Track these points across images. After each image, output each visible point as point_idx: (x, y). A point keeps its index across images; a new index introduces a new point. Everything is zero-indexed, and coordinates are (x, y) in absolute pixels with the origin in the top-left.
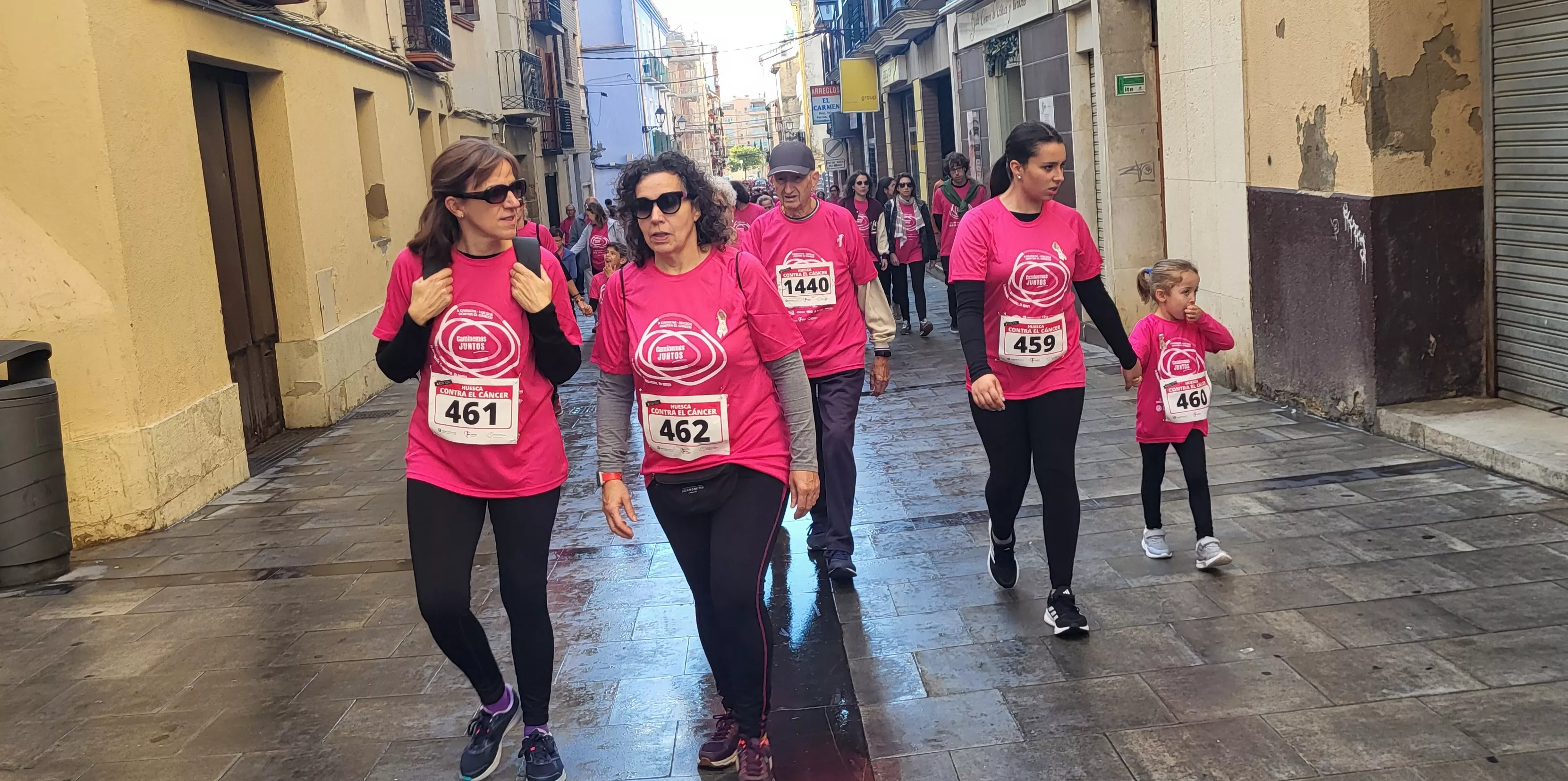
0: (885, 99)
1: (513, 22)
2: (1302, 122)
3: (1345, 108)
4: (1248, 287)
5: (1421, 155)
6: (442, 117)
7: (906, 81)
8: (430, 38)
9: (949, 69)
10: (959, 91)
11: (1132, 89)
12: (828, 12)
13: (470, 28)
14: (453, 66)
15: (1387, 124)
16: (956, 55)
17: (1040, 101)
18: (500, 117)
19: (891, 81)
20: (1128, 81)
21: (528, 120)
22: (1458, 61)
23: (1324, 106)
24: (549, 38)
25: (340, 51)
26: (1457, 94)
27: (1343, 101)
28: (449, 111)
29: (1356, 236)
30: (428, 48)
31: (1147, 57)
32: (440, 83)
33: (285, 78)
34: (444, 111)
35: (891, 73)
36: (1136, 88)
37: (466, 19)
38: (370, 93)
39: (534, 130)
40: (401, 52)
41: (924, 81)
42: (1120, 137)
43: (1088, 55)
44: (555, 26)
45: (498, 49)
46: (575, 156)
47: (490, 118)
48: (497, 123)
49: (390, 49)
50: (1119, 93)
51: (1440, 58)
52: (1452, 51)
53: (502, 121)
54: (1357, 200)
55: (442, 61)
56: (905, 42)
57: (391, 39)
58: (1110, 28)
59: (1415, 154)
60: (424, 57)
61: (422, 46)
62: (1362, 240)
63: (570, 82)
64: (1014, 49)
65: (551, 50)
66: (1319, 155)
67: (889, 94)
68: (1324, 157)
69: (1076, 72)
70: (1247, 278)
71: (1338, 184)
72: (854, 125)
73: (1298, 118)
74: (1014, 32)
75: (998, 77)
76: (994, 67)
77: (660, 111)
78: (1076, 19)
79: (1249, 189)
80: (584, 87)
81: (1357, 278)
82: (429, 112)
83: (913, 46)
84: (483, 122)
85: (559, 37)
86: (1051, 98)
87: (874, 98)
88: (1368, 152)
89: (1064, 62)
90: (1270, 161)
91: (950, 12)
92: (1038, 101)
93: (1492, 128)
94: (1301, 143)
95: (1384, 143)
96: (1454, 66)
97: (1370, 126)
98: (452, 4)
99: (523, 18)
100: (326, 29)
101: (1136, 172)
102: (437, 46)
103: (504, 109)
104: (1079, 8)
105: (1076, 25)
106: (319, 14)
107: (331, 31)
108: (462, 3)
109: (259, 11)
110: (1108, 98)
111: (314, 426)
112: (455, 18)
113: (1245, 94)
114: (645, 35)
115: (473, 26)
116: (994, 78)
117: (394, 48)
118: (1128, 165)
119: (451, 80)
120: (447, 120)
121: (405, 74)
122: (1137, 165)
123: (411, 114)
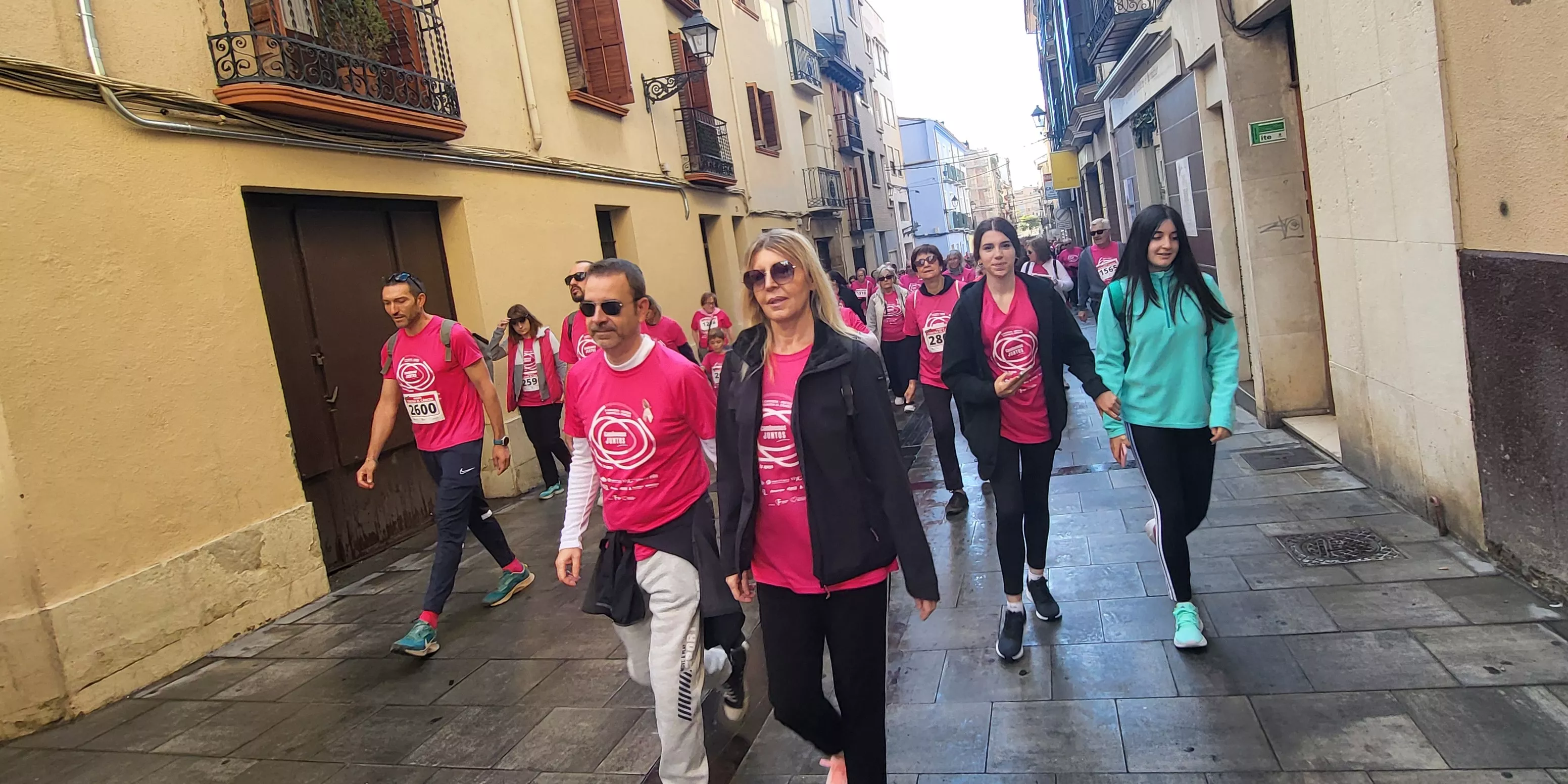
0: (1085, 179)
1: (820, 151)
4: (1466, 398)
6: (736, 220)
7: (1093, 163)
9: (1110, 152)
10: (1118, 165)
11: (1269, 137)
12: (1040, 120)
13: (773, 155)
14: (735, 181)
16: (1113, 133)
17: (1177, 162)
18: (804, 213)
19: (1084, 164)
20: (1265, 129)
21: (835, 213)
25: (567, 176)
28: (747, 212)
31: (1286, 99)
32: (731, 194)
33: (466, 203)
34: (741, 213)
35: (1084, 158)
36: (1275, 135)
37: (772, 149)
38: (627, 207)
39: (840, 220)
40: (675, 175)
41: (1101, 162)
42: (1258, 190)
43: (1217, 109)
44: (861, 151)
45: (805, 168)
46: (882, 234)
47: (793, 215)
48: (801, 218)
49: (659, 172)
50: (1254, 143)
53: (807, 215)
56: (1090, 133)
57: (664, 166)
58: (1240, 72)
60: (704, 177)
61: (704, 169)
63: (876, 185)
64: (1153, 118)
65: (856, 166)
67: (1086, 173)
69: (1207, 128)
70: (1463, 384)
72: (1073, 199)
74: (1151, 103)
75: (1146, 147)
76: (1141, 138)
77: (955, 199)
78: (1205, 75)
79: (1461, 253)
80: (906, 188)
82: (718, 216)
83: (1094, 134)
84: (787, 218)
85: (865, 158)
86: (1186, 158)
87: (1077, 178)
89: (1195, 120)
90: (1504, 209)
91: (1103, 98)
92: (1175, 163)
98: (755, 139)
99: (829, 146)
100: (541, 159)
101: (1280, 228)
102: (711, 168)
103: (809, 207)
104: (1206, 62)
105: (1205, 81)
106: (537, 149)
107: (550, 161)
108: (762, 137)
109: (402, 146)
110: (1241, 150)
111: (506, 496)
112: (758, 149)
113: (1447, 111)
114: (945, 153)
115: (778, 154)
116: (1141, 149)
117: (665, 172)
118: (1269, 221)
119: (750, 192)
120: (744, 218)
121: (679, 190)
122: (1281, 221)
123: (687, 219)
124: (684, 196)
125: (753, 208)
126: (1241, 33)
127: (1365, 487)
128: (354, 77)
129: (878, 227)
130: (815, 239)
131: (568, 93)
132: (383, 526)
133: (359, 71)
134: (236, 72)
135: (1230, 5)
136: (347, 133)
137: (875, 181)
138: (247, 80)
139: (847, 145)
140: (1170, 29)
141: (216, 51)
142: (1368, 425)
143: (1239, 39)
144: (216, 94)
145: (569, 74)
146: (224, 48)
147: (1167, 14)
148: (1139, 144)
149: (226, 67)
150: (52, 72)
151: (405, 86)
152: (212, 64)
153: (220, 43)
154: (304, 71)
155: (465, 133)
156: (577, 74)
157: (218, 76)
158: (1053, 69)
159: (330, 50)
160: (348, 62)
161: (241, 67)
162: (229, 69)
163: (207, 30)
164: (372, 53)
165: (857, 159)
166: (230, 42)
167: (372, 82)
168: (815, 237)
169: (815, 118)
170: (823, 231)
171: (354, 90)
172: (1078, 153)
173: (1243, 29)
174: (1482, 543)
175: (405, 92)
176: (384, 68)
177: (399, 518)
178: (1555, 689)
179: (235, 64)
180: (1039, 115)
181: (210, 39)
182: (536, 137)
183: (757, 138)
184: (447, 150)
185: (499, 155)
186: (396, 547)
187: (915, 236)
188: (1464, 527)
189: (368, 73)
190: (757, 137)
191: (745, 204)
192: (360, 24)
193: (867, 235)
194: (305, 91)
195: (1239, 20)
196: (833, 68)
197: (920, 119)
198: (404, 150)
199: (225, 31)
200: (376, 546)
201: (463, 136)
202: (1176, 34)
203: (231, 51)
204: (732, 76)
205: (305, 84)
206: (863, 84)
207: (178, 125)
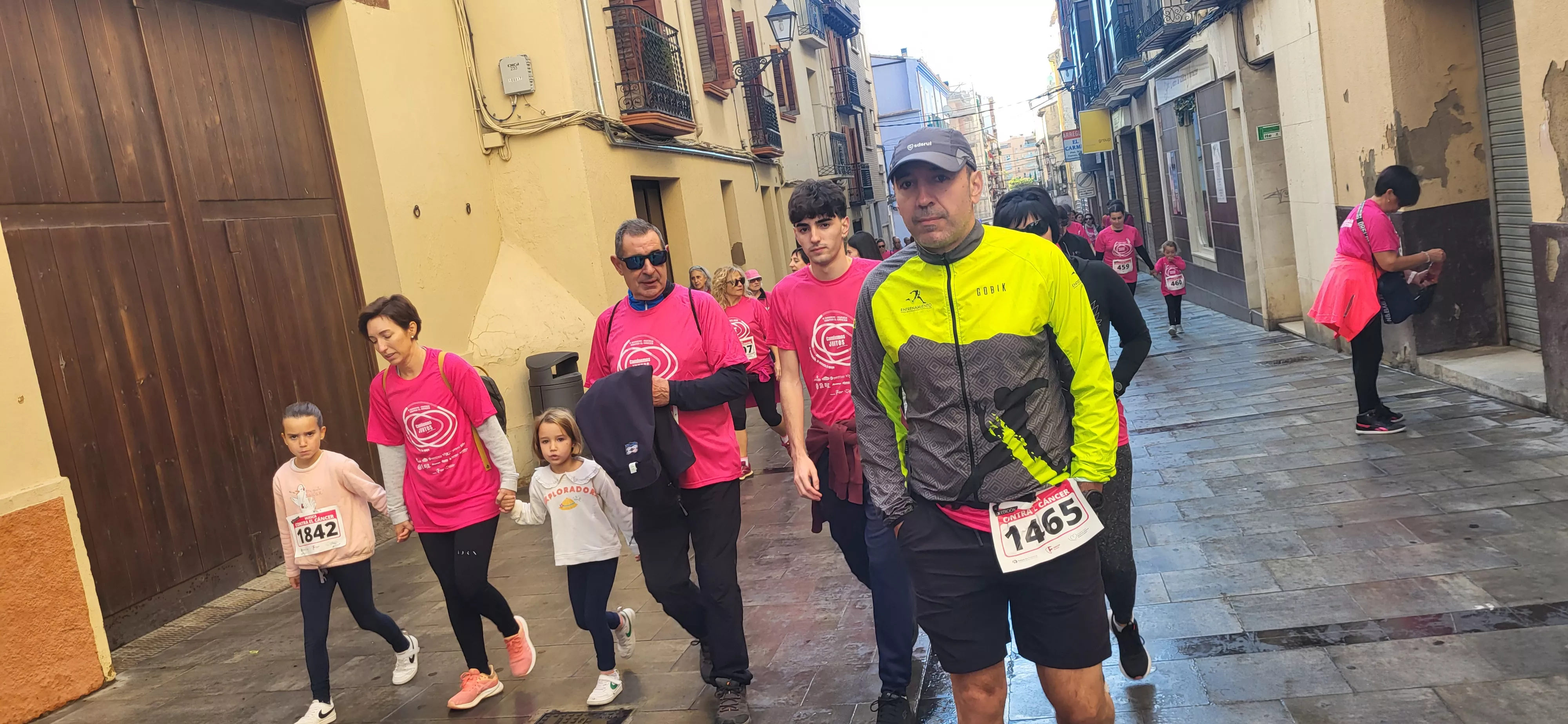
0: (1118, 140)
1: (824, 110)
2: (1363, 160)
3: (1384, 151)
5: (1439, 180)
6: (777, 189)
7: (1130, 126)
8: (766, 136)
9: (1152, 120)
10: (1161, 137)
11: (1270, 136)
12: (1068, 75)
13: (793, 121)
14: (783, 153)
16: (1157, 109)
17: (1212, 145)
19: (1120, 127)
20: (1267, 130)
22: (1463, 113)
23: (1372, 150)
24: (852, 117)
25: (711, 157)
26: (1463, 137)
27: (1383, 147)
28: (782, 184)
30: (766, 144)
32: (774, 165)
33: (681, 181)
34: (778, 185)
35: (1120, 120)
36: (1275, 135)
37: (791, 115)
38: (730, 182)
40: (748, 149)
41: (1140, 127)
42: (1263, 171)
43: (1237, 111)
44: (855, 108)
45: (814, 132)
46: (876, 204)
49: (741, 148)
50: (1260, 140)
51: (1449, 113)
52: (1458, 107)
55: (776, 151)
56: (1128, 96)
57: (742, 142)
58: (1251, 93)
59: (1433, 180)
60: (764, 150)
61: (762, 143)
63: (869, 147)
64: (1193, 106)
65: (853, 126)
67: (1121, 136)
69: (1231, 123)
72: (1099, 161)
73: (1360, 158)
74: (1192, 94)
75: (1187, 126)
76: (1183, 119)
78: (1230, 87)
79: (1337, 208)
80: (882, 147)
82: (768, 187)
83: (1134, 100)
85: (859, 116)
86: (1218, 143)
87: (1109, 140)
89: (1224, 116)
90: (1346, 188)
91: (1150, 77)
92: (1210, 145)
93: (1491, 159)
94: (1364, 174)
96: (1459, 117)
98: (780, 106)
99: (831, 106)
101: (1277, 196)
102: (770, 141)
104: (1230, 80)
105: (1231, 91)
106: (698, 136)
107: (705, 146)
108: (787, 103)
109: (666, 143)
110: (1252, 144)
112: (784, 116)
114: (930, 101)
115: (795, 119)
116: (1184, 127)
117: (744, 147)
118: (1272, 192)
119: (788, 162)
120: (780, 189)
121: (750, 164)
122: (1277, 191)
123: (756, 191)
124: (754, 170)
125: (788, 179)
126: (1251, 68)
131: (703, 85)
134: (633, 105)
135: (1245, 48)
136: (652, 137)
138: (639, 110)
139: (845, 102)
140: (1206, 48)
141: (619, 92)
143: (1248, 69)
144: (622, 120)
145: (702, 69)
146: (625, 91)
147: (1205, 33)
148: (1182, 123)
149: (626, 103)
152: (618, 100)
153: (622, 87)
156: (710, 69)
157: (620, 108)
161: (636, 102)
163: (614, 80)
166: (629, 87)
169: (818, 73)
172: (1112, 115)
179: (632, 100)
180: (1066, 69)
181: (616, 85)
182: (699, 127)
183: (782, 104)
195: (1251, 59)
196: (832, 14)
203: (630, 92)
206: (857, 28)
207: (619, 141)
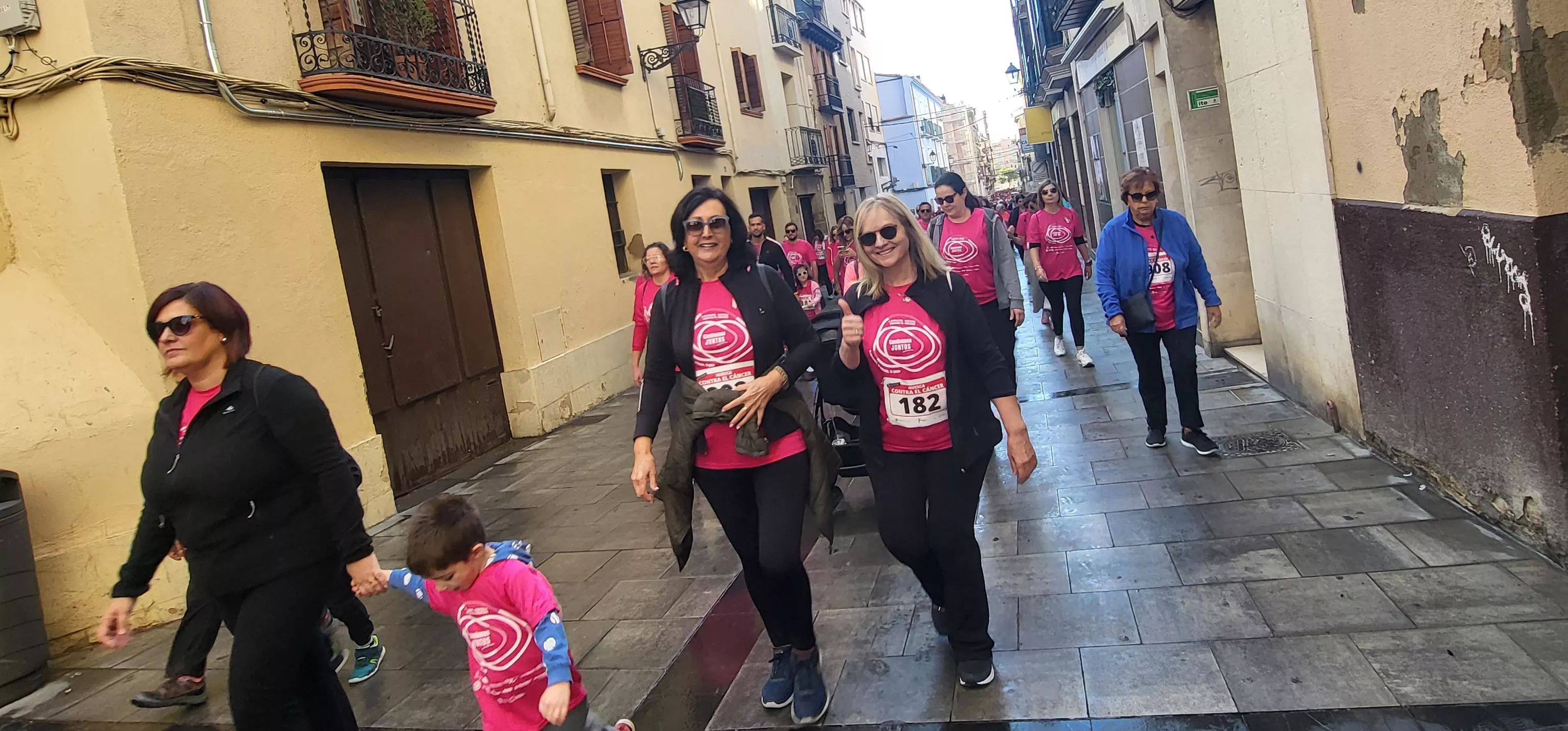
0: (1058, 131)
1: (801, 109)
2: (1402, 115)
3: (1471, 88)
4: (1344, 317)
6: (725, 179)
7: (1065, 118)
8: (700, 127)
11: (1206, 103)
12: (1013, 77)
13: (758, 116)
14: (724, 143)
15: (1552, 105)
16: (1080, 95)
17: (1134, 122)
18: (788, 172)
19: (1057, 120)
20: (1201, 95)
21: (816, 170)
23: (1436, 90)
25: (582, 144)
27: (1468, 80)
28: (735, 171)
29: (1510, 274)
31: (1219, 69)
33: (494, 170)
34: (729, 172)
35: (1057, 114)
36: (1210, 101)
37: (756, 110)
40: (670, 139)
41: (1072, 116)
42: (1197, 149)
43: (1162, 76)
44: (840, 109)
45: (787, 127)
46: (862, 189)
47: (777, 173)
48: (785, 176)
49: (656, 137)
50: (1192, 108)
53: (790, 173)
54: (1506, 221)
56: (1061, 90)
57: (660, 131)
58: (1177, 49)
60: (698, 140)
61: (694, 133)
62: (1522, 280)
63: (855, 142)
64: (1112, 82)
65: (836, 123)
66: (1433, 158)
67: (1060, 127)
68: (1440, 160)
69: (1157, 93)
70: (1341, 306)
71: (1469, 197)
72: (1047, 150)
73: (1395, 111)
74: (1110, 68)
75: (1108, 107)
76: (1104, 100)
77: (933, 154)
78: (1152, 47)
79: (1335, 201)
80: (885, 144)
81: (1517, 333)
82: (709, 176)
83: (1064, 92)
84: (773, 176)
85: (845, 116)
86: (1140, 119)
87: (1050, 132)
88: (1522, 151)
89: (1146, 86)
90: (1360, 168)
92: (1132, 122)
94: (1403, 143)
95: (1549, 134)
97: (1522, 112)
98: (740, 102)
99: (810, 106)
100: (555, 129)
101: (1218, 181)
102: (702, 131)
103: (792, 165)
104: (1152, 36)
105: (1153, 51)
106: (551, 120)
107: (562, 131)
108: (747, 99)
109: (443, 122)
110: (1182, 113)
111: (532, 435)
112: (744, 111)
113: (1320, 90)
114: (922, 108)
115: (762, 115)
116: (1105, 108)
117: (661, 137)
118: (1210, 176)
119: (737, 152)
120: (732, 179)
121: (673, 153)
122: (1218, 175)
123: (681, 180)
124: (678, 159)
125: (740, 168)
126: (1179, 13)
127: (1284, 399)
128: (409, 64)
129: (859, 184)
130: (798, 196)
131: (576, 67)
132: (431, 461)
133: (412, 59)
134: (317, 64)
136: (399, 113)
137: (854, 138)
138: (325, 71)
139: (827, 104)
140: (1122, 4)
141: (299, 46)
142: (1284, 347)
143: (1177, 18)
144: (300, 84)
145: (576, 49)
146: (307, 45)
148: (1102, 104)
149: (308, 61)
150: (185, 72)
151: (448, 70)
152: (296, 58)
153: (303, 40)
154: (371, 61)
155: (495, 108)
156: (584, 50)
157: (301, 68)
158: (1025, 27)
159: (389, 42)
160: (404, 52)
161: (321, 60)
162: (311, 62)
163: (292, 29)
164: (421, 43)
165: (837, 117)
166: (312, 39)
167: (422, 68)
168: (798, 194)
169: (795, 79)
170: (806, 190)
171: (409, 76)
172: (1051, 109)
173: (1180, 10)
174: (1362, 433)
175: (448, 75)
176: (431, 55)
177: (443, 454)
178: (1389, 527)
179: (316, 58)
180: (1012, 72)
181: (294, 37)
182: (550, 109)
183: (742, 101)
184: (478, 124)
185: (521, 127)
186: (444, 478)
187: (894, 191)
188: (1351, 423)
189: (419, 60)
190: (742, 99)
191: (733, 164)
192: (412, 18)
193: (848, 191)
194: (372, 79)
195: (1178, 1)
196: (812, 29)
197: (897, 76)
198: (445, 126)
199: (306, 30)
200: (426, 477)
201: (493, 111)
202: (1127, 9)
203: (313, 46)
204: (718, 42)
205: (372, 73)
206: (841, 44)
207: (271, 112)
